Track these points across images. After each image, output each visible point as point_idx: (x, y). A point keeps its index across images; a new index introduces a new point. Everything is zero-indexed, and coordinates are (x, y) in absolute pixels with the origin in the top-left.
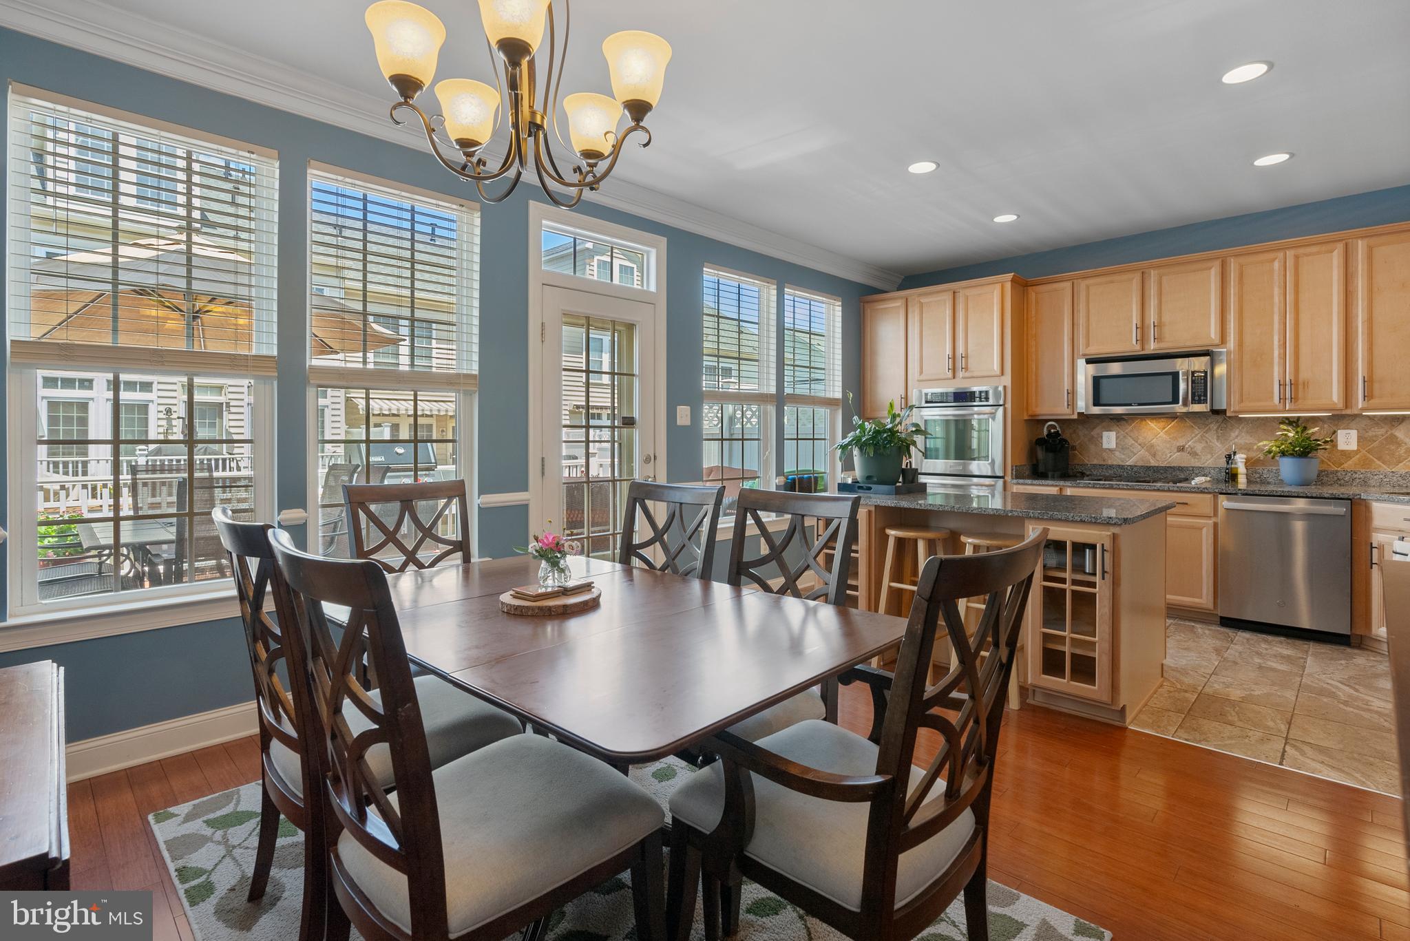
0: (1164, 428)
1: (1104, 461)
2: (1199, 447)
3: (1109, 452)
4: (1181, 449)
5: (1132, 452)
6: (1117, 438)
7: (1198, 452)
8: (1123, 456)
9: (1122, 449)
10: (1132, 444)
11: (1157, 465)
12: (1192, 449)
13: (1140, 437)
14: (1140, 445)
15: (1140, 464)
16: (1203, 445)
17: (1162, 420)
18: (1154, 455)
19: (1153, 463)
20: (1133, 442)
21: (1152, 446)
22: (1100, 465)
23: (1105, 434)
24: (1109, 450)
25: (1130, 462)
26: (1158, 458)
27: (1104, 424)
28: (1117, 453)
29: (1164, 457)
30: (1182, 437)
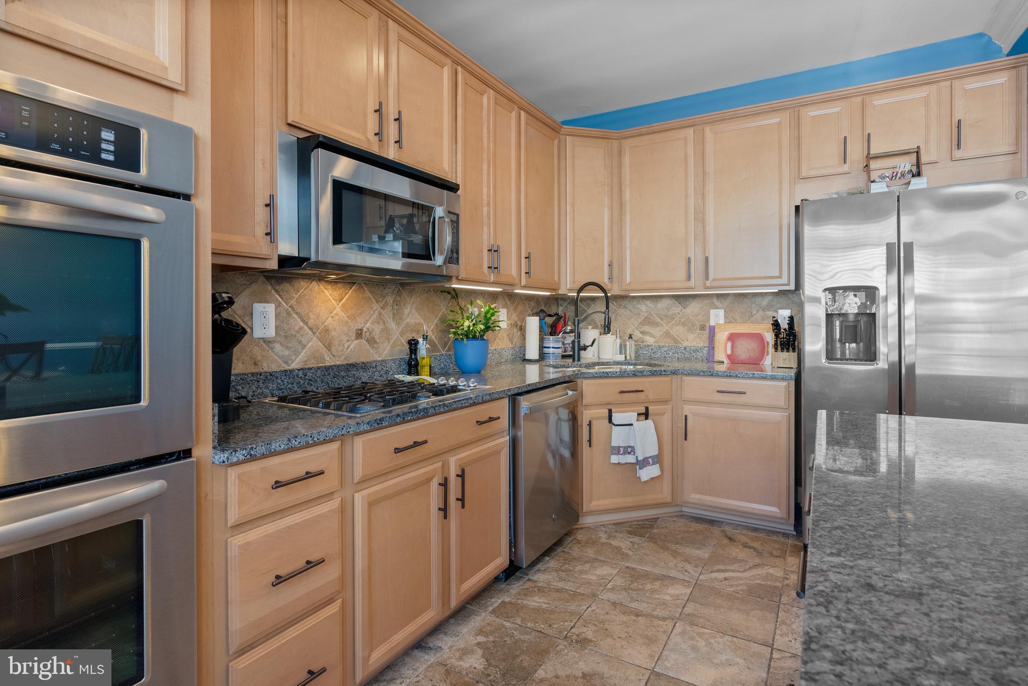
0: (341, 300)
1: (255, 364)
2: (377, 330)
3: (265, 346)
4: (359, 334)
5: (300, 342)
6: (277, 316)
7: (377, 337)
8: (286, 353)
9: (286, 337)
10: (301, 328)
11: (333, 364)
12: (370, 333)
13: (311, 315)
14: (310, 329)
15: (312, 364)
16: (381, 327)
17: (339, 285)
18: (329, 347)
19: (329, 361)
20: (301, 324)
21: (327, 330)
22: (253, 374)
23: (258, 307)
24: (264, 340)
25: (296, 364)
26: (333, 349)
27: (254, 286)
28: (278, 347)
29: (341, 348)
30: (360, 314)
